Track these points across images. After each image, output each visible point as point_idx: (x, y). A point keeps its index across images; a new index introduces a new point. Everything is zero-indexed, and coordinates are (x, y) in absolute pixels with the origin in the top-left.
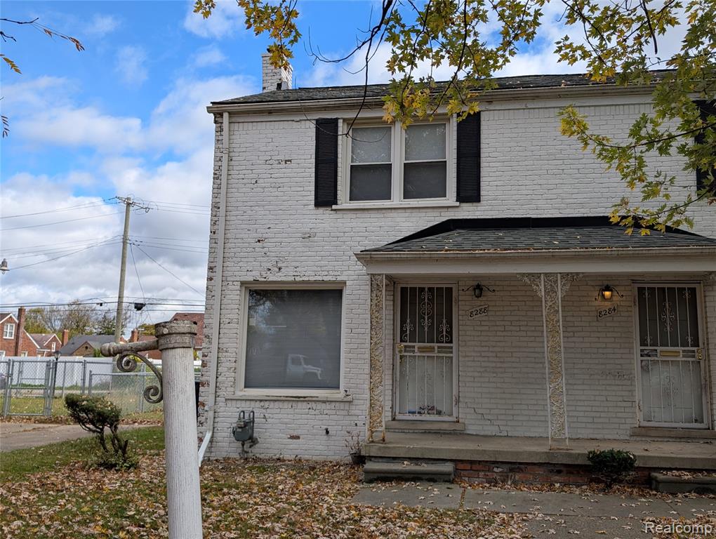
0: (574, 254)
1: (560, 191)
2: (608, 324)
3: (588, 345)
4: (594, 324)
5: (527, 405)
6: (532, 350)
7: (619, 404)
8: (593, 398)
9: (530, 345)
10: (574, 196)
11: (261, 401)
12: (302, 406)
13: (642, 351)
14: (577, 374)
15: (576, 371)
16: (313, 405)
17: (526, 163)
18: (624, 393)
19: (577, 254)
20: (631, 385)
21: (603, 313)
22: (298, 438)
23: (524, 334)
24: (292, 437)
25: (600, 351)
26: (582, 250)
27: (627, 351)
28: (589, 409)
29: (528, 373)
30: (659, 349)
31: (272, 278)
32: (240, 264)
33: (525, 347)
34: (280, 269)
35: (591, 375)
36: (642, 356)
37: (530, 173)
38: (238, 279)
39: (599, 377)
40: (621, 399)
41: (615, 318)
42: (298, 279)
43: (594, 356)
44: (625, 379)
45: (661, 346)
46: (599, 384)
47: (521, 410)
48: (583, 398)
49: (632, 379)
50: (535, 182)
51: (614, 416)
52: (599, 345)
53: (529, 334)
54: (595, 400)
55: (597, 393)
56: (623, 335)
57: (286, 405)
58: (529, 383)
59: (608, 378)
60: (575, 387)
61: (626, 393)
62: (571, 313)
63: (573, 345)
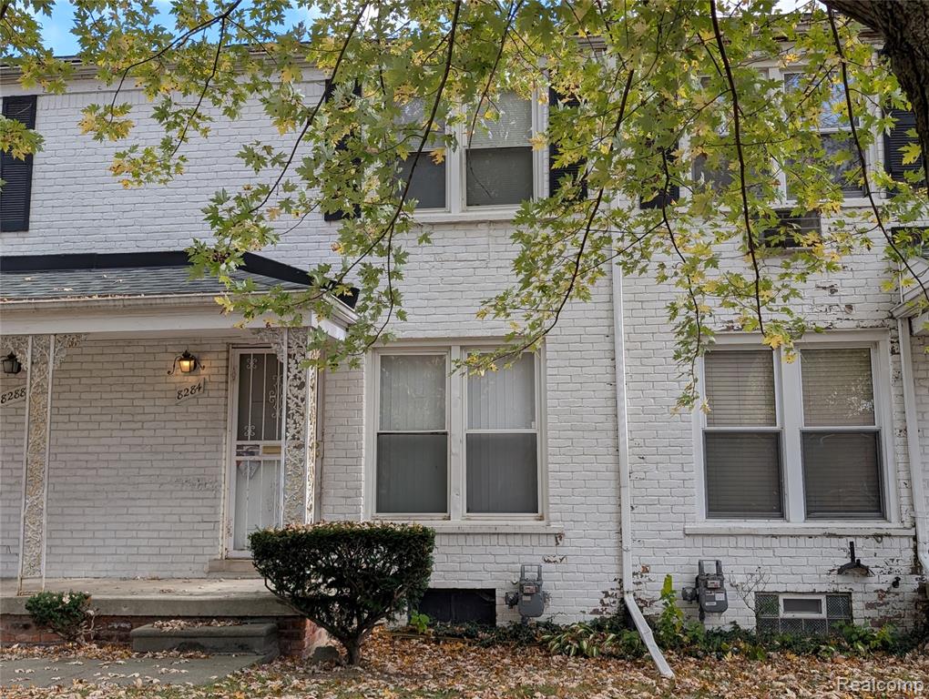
0: (63, 305)
1: (140, 214)
2: (190, 409)
3: (161, 440)
4: (172, 409)
5: (72, 531)
6: (84, 450)
7: (196, 526)
8: (161, 518)
9: (82, 442)
10: (158, 221)
13: (239, 447)
14: (142, 483)
15: (141, 480)
17: (96, 173)
18: (203, 510)
19: (68, 305)
20: (215, 498)
21: (183, 393)
23: (75, 426)
25: (177, 449)
26: (73, 300)
27: (214, 448)
28: (155, 534)
29: (76, 484)
30: (262, 443)
33: (75, 446)
35: (162, 484)
36: (238, 454)
37: (100, 187)
39: (172, 487)
40: (199, 518)
41: (200, 400)
43: (167, 456)
44: (208, 490)
45: (265, 439)
46: (171, 498)
47: (62, 538)
48: (149, 518)
49: (216, 489)
50: (106, 201)
51: (188, 544)
52: (175, 441)
53: (82, 426)
54: (164, 522)
55: (168, 510)
56: (210, 426)
58: (76, 499)
59: (184, 488)
60: (138, 503)
61: (208, 510)
62: (141, 395)
63: (139, 441)
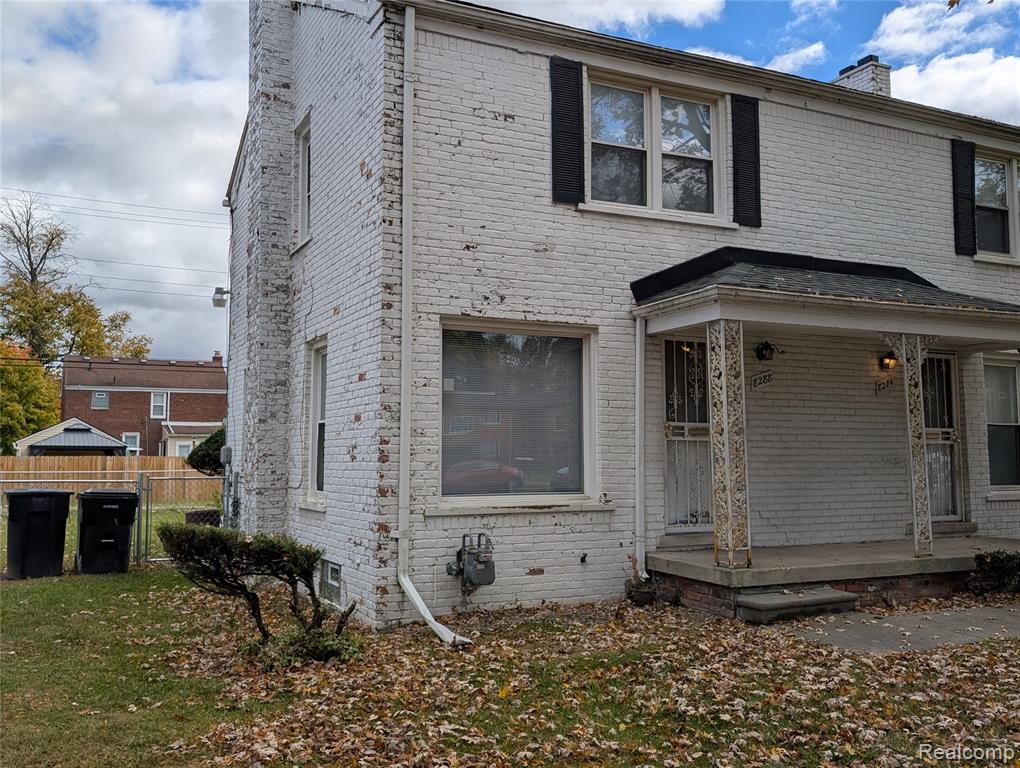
1: (839, 226)
2: (885, 400)
4: (873, 399)
5: (813, 503)
6: (817, 432)
7: (896, 497)
8: (873, 491)
9: (815, 425)
10: (852, 235)
11: (483, 516)
12: (545, 521)
14: (859, 462)
15: (858, 459)
16: (559, 518)
17: (806, 182)
21: (882, 386)
22: (540, 571)
24: (533, 572)
27: (902, 433)
28: (870, 505)
31: (491, 313)
32: (439, 284)
33: (810, 428)
34: (502, 298)
35: (872, 462)
37: (809, 196)
38: (435, 309)
39: (879, 465)
41: (890, 393)
42: (530, 317)
43: (873, 439)
46: (878, 474)
47: (807, 510)
48: (865, 491)
50: (815, 210)
51: (892, 512)
52: (877, 426)
53: (814, 410)
54: (875, 494)
55: (877, 484)
56: (898, 415)
57: (522, 521)
58: (814, 475)
59: (887, 466)
60: (857, 478)
61: (902, 484)
62: (852, 386)
63: (854, 425)
